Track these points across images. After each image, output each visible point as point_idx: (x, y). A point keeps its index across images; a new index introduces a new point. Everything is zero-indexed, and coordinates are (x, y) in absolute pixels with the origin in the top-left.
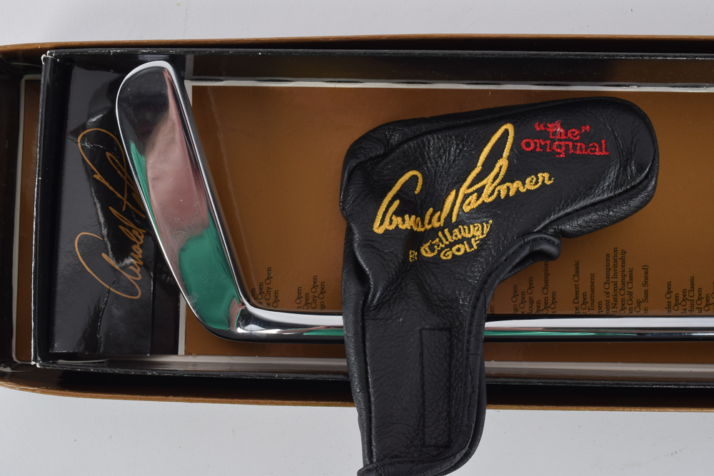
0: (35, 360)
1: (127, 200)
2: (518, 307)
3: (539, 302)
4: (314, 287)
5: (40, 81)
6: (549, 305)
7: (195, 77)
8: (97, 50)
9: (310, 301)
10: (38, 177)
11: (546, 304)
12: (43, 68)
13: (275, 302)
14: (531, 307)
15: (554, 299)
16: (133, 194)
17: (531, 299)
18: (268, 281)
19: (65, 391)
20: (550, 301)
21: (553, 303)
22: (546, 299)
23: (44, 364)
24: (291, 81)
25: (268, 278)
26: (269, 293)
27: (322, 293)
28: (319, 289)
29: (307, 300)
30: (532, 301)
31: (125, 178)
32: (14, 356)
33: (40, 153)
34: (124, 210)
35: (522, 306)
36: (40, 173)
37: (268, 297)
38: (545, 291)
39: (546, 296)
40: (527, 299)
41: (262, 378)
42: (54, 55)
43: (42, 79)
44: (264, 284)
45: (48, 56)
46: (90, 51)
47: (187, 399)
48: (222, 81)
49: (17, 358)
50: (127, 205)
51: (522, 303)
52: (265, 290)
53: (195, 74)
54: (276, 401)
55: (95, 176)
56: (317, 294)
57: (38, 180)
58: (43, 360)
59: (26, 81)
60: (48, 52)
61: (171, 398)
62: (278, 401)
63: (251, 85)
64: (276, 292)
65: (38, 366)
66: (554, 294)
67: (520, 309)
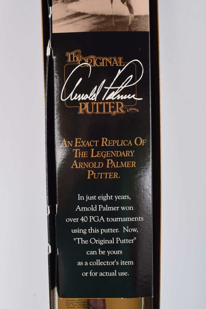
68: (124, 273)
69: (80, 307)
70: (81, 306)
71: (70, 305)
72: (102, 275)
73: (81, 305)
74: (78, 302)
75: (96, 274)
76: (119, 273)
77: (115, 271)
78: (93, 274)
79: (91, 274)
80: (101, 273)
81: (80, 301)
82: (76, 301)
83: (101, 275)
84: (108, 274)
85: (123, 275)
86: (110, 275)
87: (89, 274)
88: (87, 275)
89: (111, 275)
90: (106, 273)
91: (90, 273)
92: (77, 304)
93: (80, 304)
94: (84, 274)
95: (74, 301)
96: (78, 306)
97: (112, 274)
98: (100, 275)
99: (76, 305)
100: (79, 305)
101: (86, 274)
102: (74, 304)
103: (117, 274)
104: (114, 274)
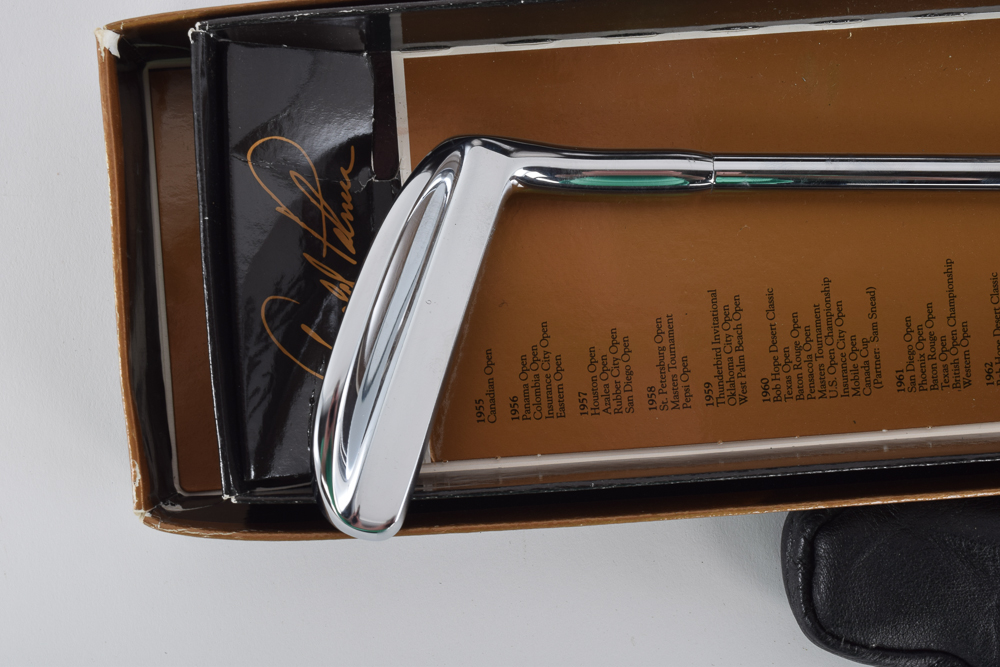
0: (229, 492)
1: (328, 240)
2: (914, 349)
3: (943, 340)
4: (613, 345)
5: (189, 68)
6: (958, 341)
7: (408, 45)
8: (273, 16)
9: (610, 365)
10: (204, 216)
11: (954, 340)
12: (193, 49)
13: (558, 372)
14: (932, 347)
15: (965, 332)
16: (335, 229)
17: (931, 334)
18: (544, 343)
19: (276, 532)
20: (960, 336)
21: (964, 338)
22: (954, 333)
23: (244, 498)
24: (553, 40)
25: (544, 338)
26: (547, 359)
27: (625, 353)
28: (621, 348)
29: (605, 366)
30: (933, 338)
31: (321, 208)
32: (177, 486)
33: (202, 180)
34: (324, 255)
35: (920, 346)
36: (206, 210)
37: (546, 366)
38: (952, 322)
39: (953, 328)
40: (926, 335)
41: (571, 490)
42: (207, 28)
43: (193, 66)
44: (539, 347)
45: (198, 30)
46: (262, 17)
47: (460, 527)
48: (449, 47)
49: (183, 489)
50: (328, 247)
51: (919, 341)
52: (540, 356)
53: (405, 41)
54: (593, 519)
55: (278, 209)
56: (618, 356)
57: (204, 220)
58: (240, 492)
59: (150, 71)
60: (198, 24)
61: (436, 528)
62: (596, 519)
63: (493, 51)
64: (558, 358)
65: (234, 500)
66: (964, 325)
67: (918, 352)
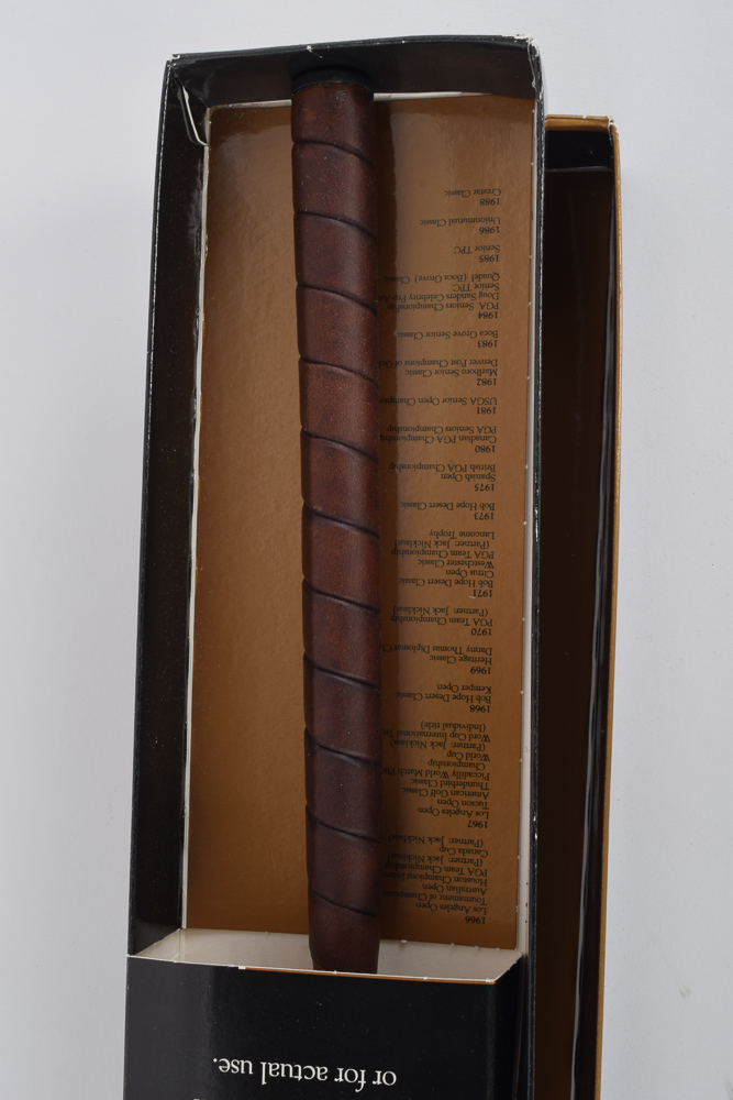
68: (231, 1068)
69: (430, 858)
70: (427, 863)
71: (471, 873)
72: (319, 1069)
73: (426, 868)
74: (439, 882)
75: (342, 1076)
76: (251, 1072)
77: (264, 1083)
78: (351, 1076)
79: (360, 1078)
80: (322, 1077)
81: (432, 882)
82: (445, 885)
83: (322, 1071)
84: (295, 1072)
85: (235, 1063)
86: (287, 1069)
87: (371, 1077)
88: (379, 1073)
89: (283, 1066)
90: (303, 1075)
91: (363, 1082)
92: (444, 873)
93: (430, 872)
94: (389, 1078)
95: (453, 888)
96: (439, 864)
97: (280, 1070)
98: (326, 1070)
99: (447, 869)
100: (437, 870)
101: (380, 1079)
102: (456, 874)
103: (257, 1069)
104: (271, 1070)
